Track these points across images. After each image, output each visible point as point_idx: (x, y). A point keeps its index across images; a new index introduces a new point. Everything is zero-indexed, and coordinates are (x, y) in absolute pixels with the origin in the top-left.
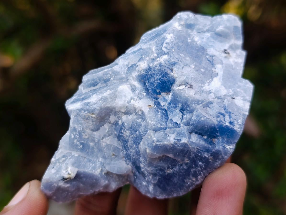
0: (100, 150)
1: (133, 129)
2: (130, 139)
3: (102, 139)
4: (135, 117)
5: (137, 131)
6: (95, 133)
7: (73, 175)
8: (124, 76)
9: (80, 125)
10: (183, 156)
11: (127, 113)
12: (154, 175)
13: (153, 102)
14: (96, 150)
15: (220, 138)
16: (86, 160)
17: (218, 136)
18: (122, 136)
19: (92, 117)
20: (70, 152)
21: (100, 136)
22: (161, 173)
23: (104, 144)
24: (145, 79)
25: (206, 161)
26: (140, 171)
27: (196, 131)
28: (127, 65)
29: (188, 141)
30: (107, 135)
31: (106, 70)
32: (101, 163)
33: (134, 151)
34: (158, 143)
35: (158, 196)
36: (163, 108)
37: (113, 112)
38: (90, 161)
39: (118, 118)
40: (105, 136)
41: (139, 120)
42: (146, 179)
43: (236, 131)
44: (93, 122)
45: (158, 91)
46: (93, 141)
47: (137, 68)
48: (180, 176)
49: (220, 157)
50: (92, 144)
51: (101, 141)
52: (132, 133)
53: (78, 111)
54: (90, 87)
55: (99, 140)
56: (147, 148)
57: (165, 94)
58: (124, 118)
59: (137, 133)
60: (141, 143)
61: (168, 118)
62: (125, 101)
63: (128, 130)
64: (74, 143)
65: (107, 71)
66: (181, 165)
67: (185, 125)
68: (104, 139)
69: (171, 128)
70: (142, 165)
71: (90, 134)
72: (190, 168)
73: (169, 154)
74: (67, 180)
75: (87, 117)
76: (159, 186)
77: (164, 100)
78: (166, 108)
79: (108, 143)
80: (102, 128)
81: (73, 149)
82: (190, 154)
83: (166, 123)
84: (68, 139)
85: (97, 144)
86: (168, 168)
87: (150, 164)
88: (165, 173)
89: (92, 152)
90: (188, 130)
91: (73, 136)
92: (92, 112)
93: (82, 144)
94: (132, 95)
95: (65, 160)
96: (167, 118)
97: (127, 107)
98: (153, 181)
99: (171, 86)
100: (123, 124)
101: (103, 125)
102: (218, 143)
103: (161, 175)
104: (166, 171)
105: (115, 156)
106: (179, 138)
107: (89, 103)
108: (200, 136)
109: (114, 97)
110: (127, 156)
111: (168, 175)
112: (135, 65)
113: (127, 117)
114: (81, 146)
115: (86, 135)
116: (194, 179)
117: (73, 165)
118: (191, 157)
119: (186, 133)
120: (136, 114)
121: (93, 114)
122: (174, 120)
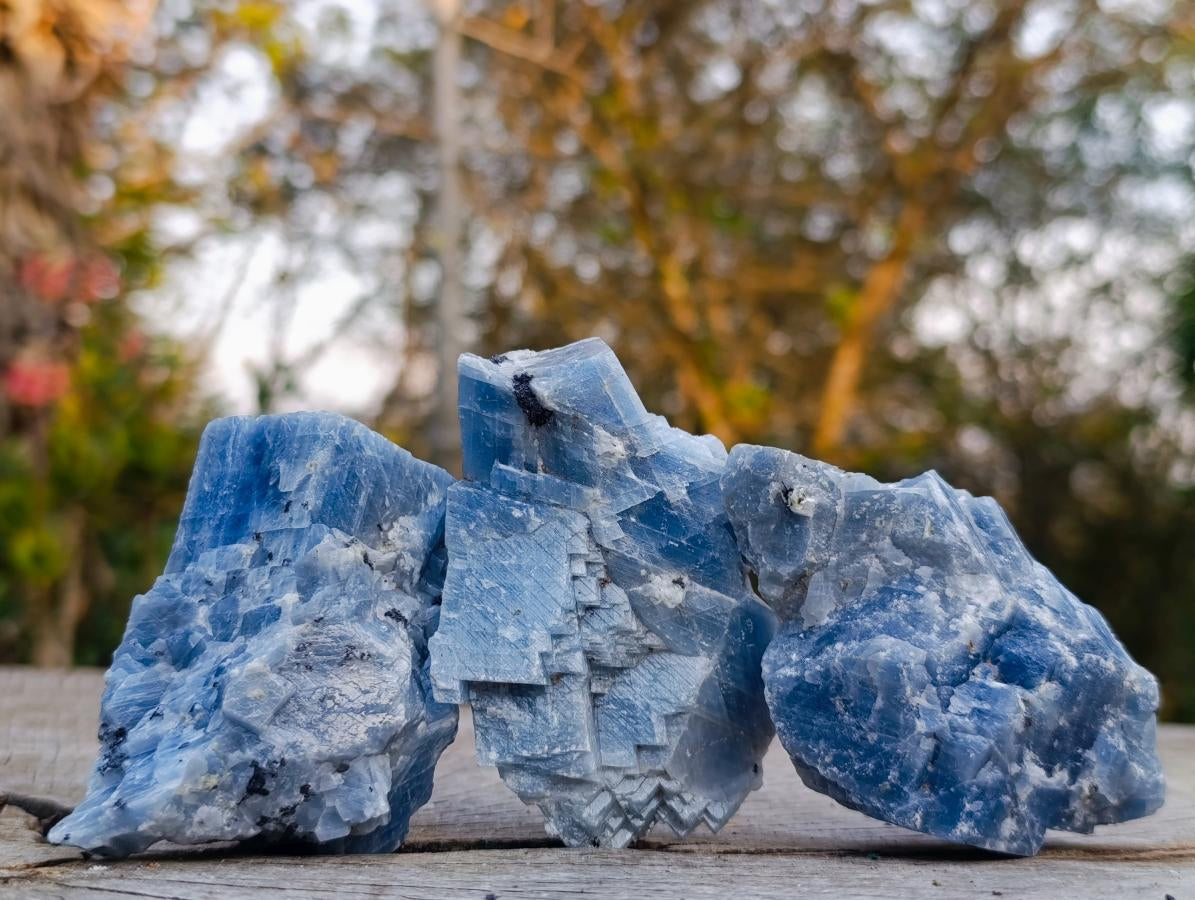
0: (853, 556)
1: (915, 618)
2: (892, 614)
3: (877, 557)
4: (940, 617)
5: (913, 626)
6: (888, 540)
7: (798, 509)
8: (1014, 583)
9: (900, 508)
10: (881, 728)
11: (944, 600)
12: (826, 675)
13: (978, 651)
14: (852, 547)
15: (932, 799)
16: (830, 530)
17: (936, 793)
18: (892, 596)
19: (923, 530)
20: (843, 496)
21: (883, 550)
22: (832, 688)
23: (866, 561)
24: (1018, 627)
25: (878, 777)
26: (823, 644)
27: (942, 746)
28: (1036, 586)
29: (920, 733)
30: (888, 566)
31: (1017, 543)
32: (828, 561)
33: (869, 625)
34: (905, 673)
35: (770, 690)
36: (970, 673)
37: (939, 571)
38: (829, 538)
39: (929, 583)
40: (884, 561)
41: (936, 628)
42: (808, 659)
43: (954, 827)
44: (913, 533)
45: (1001, 658)
46: (871, 538)
47: (1035, 608)
48: (832, 728)
49: (892, 805)
50: (864, 537)
51: (873, 555)
52: (905, 617)
53: (930, 500)
54: (973, 514)
55: (873, 550)
56: (889, 651)
57: (997, 674)
58: (933, 596)
59: (911, 628)
60: (893, 639)
61: (954, 687)
62: (969, 592)
63: (911, 607)
64: (863, 501)
65: (1014, 544)
66: (859, 728)
67: (950, 723)
68: (877, 560)
69: (939, 695)
70: (839, 646)
71: (885, 530)
72: (856, 746)
73: (883, 699)
74: (784, 498)
75: (922, 520)
76: (796, 689)
77: (986, 674)
78: (972, 678)
79: (871, 570)
80: (900, 553)
81: (851, 501)
82: (888, 742)
83: (946, 684)
84: (868, 489)
85: (865, 549)
86: (846, 702)
87: (849, 663)
88: (834, 695)
89: (847, 541)
90: (942, 730)
91: (876, 497)
92: (936, 529)
93: (863, 517)
94: (985, 605)
95: (823, 488)
96: (955, 684)
97: (957, 599)
98: (810, 675)
99: (1017, 682)
100: (918, 596)
101: (907, 555)
102: (923, 796)
103: (826, 689)
104: (838, 697)
105: (844, 589)
106: (921, 714)
107: (951, 520)
108: (931, 756)
109: (975, 570)
110: (849, 613)
111: (830, 702)
112: (1040, 601)
113: (935, 602)
114: (858, 517)
115: (881, 522)
116: (828, 759)
117: (819, 506)
118: (883, 745)
119: (935, 727)
120: (948, 620)
121: (932, 532)
122: (953, 700)
